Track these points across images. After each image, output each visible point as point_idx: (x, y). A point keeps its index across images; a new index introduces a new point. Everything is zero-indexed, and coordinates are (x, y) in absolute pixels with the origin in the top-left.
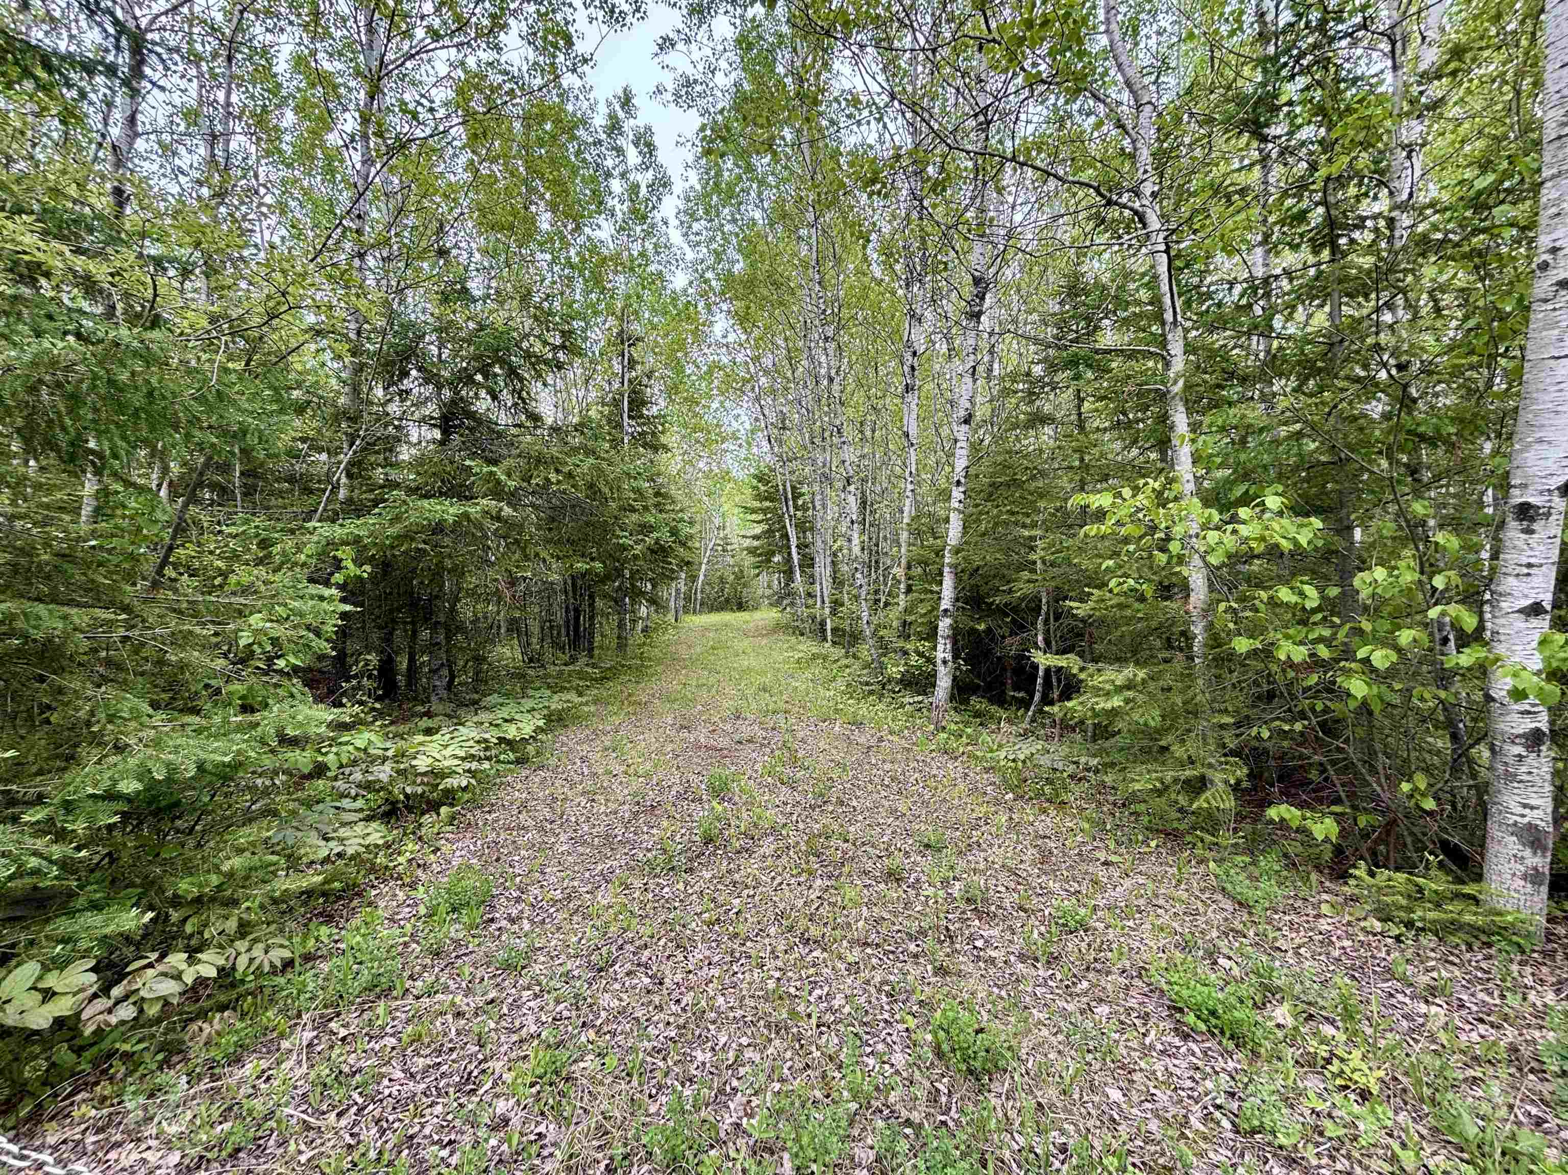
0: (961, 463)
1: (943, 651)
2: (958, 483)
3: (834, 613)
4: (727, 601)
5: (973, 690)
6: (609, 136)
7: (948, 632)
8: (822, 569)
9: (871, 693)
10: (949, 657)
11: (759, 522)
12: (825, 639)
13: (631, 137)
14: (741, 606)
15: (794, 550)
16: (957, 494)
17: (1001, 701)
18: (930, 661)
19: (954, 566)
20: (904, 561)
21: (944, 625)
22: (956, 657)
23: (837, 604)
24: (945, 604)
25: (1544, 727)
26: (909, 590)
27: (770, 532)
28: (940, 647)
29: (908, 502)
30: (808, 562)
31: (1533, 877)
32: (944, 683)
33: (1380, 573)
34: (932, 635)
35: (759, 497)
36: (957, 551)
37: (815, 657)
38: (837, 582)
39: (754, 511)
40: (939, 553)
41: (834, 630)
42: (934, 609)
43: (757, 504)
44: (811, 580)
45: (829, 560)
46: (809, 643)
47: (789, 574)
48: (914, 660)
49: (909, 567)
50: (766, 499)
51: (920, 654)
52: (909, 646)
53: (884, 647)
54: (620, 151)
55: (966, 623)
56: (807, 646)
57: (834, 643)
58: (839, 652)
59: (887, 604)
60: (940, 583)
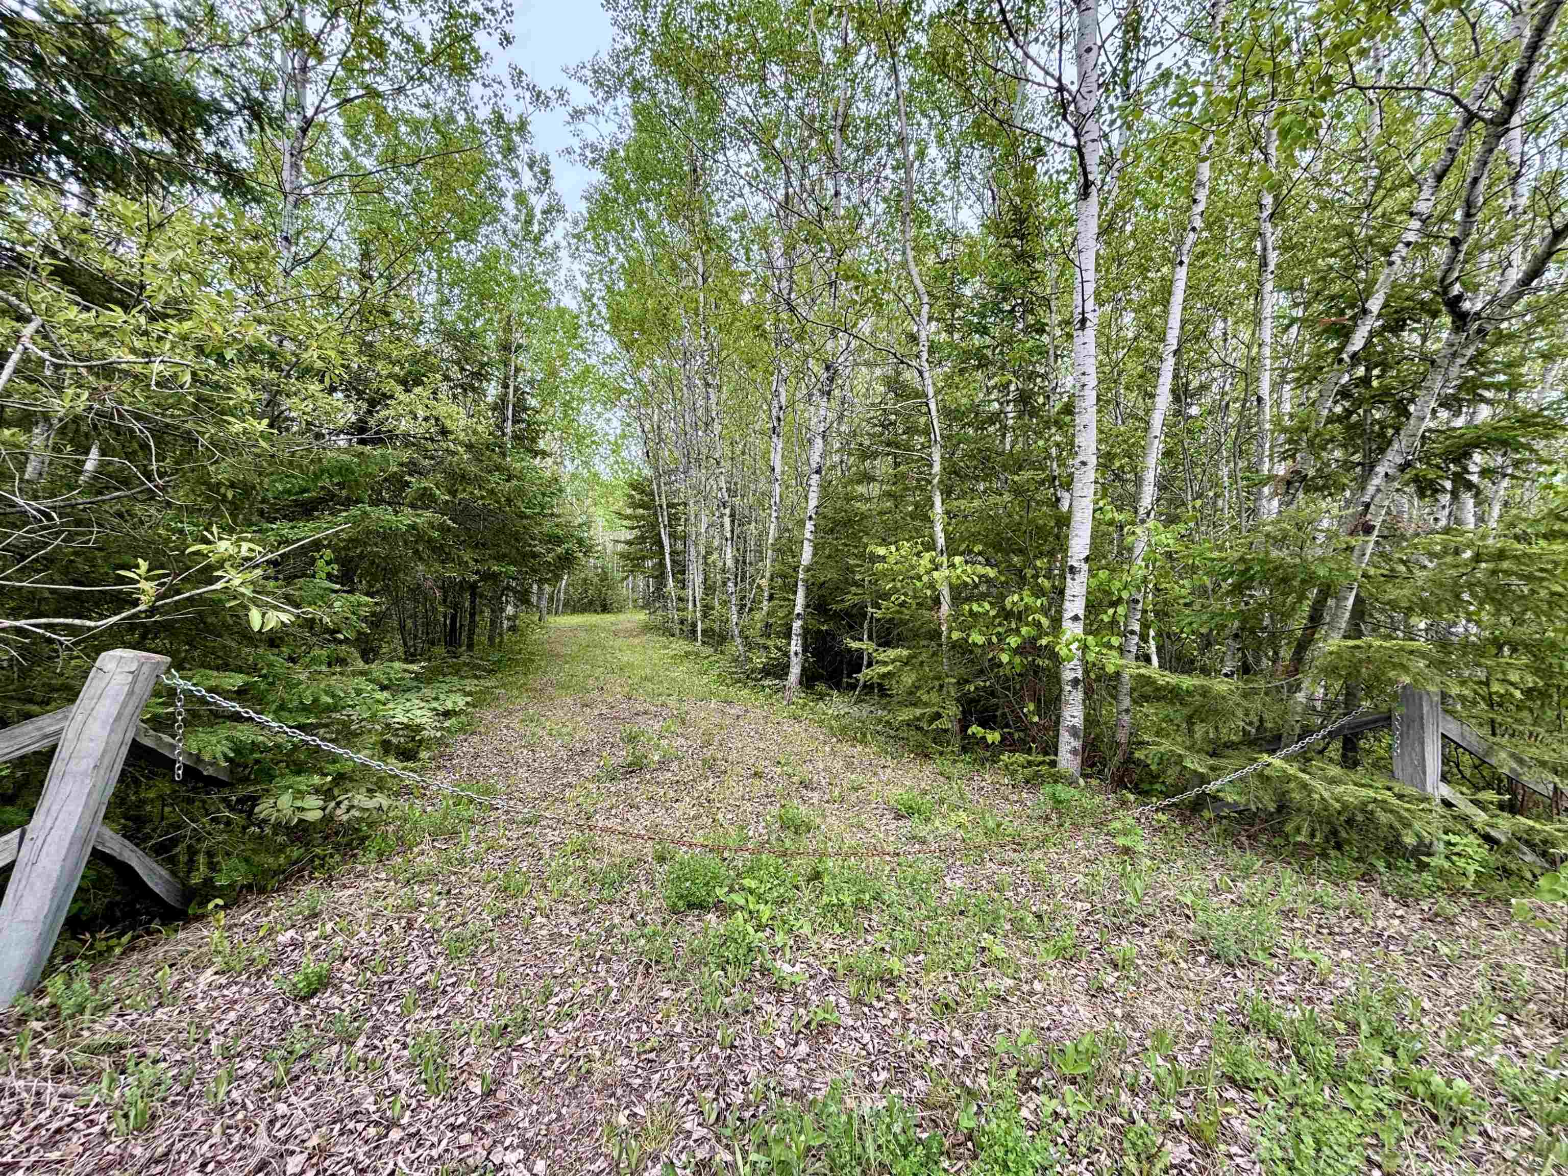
0: (813, 503)
1: (795, 645)
2: (810, 518)
3: (705, 616)
4: (591, 603)
5: (819, 678)
6: (505, 157)
7: (799, 631)
8: (695, 576)
9: (739, 681)
10: (799, 649)
11: (633, 528)
12: (696, 640)
13: (526, 159)
14: (605, 609)
15: (667, 556)
16: (809, 526)
17: (838, 686)
18: (786, 654)
19: (805, 581)
20: (768, 575)
21: (797, 625)
22: (805, 650)
23: (707, 609)
24: (798, 609)
25: (1080, 677)
26: (771, 598)
27: (641, 539)
28: (793, 642)
29: (772, 526)
30: (680, 569)
31: (1074, 752)
32: (795, 671)
33: (1016, 598)
34: (788, 635)
35: (635, 505)
36: (808, 569)
37: (687, 654)
38: (709, 589)
39: (627, 517)
40: (796, 569)
41: (704, 632)
42: (790, 613)
43: (629, 511)
44: (683, 584)
45: (701, 568)
46: (681, 642)
47: (660, 577)
48: (775, 653)
49: (772, 580)
50: (640, 507)
51: (779, 649)
52: (770, 643)
53: (749, 645)
54: (515, 174)
55: (813, 624)
56: (680, 646)
57: (704, 643)
58: (709, 650)
59: (751, 610)
60: (795, 593)
